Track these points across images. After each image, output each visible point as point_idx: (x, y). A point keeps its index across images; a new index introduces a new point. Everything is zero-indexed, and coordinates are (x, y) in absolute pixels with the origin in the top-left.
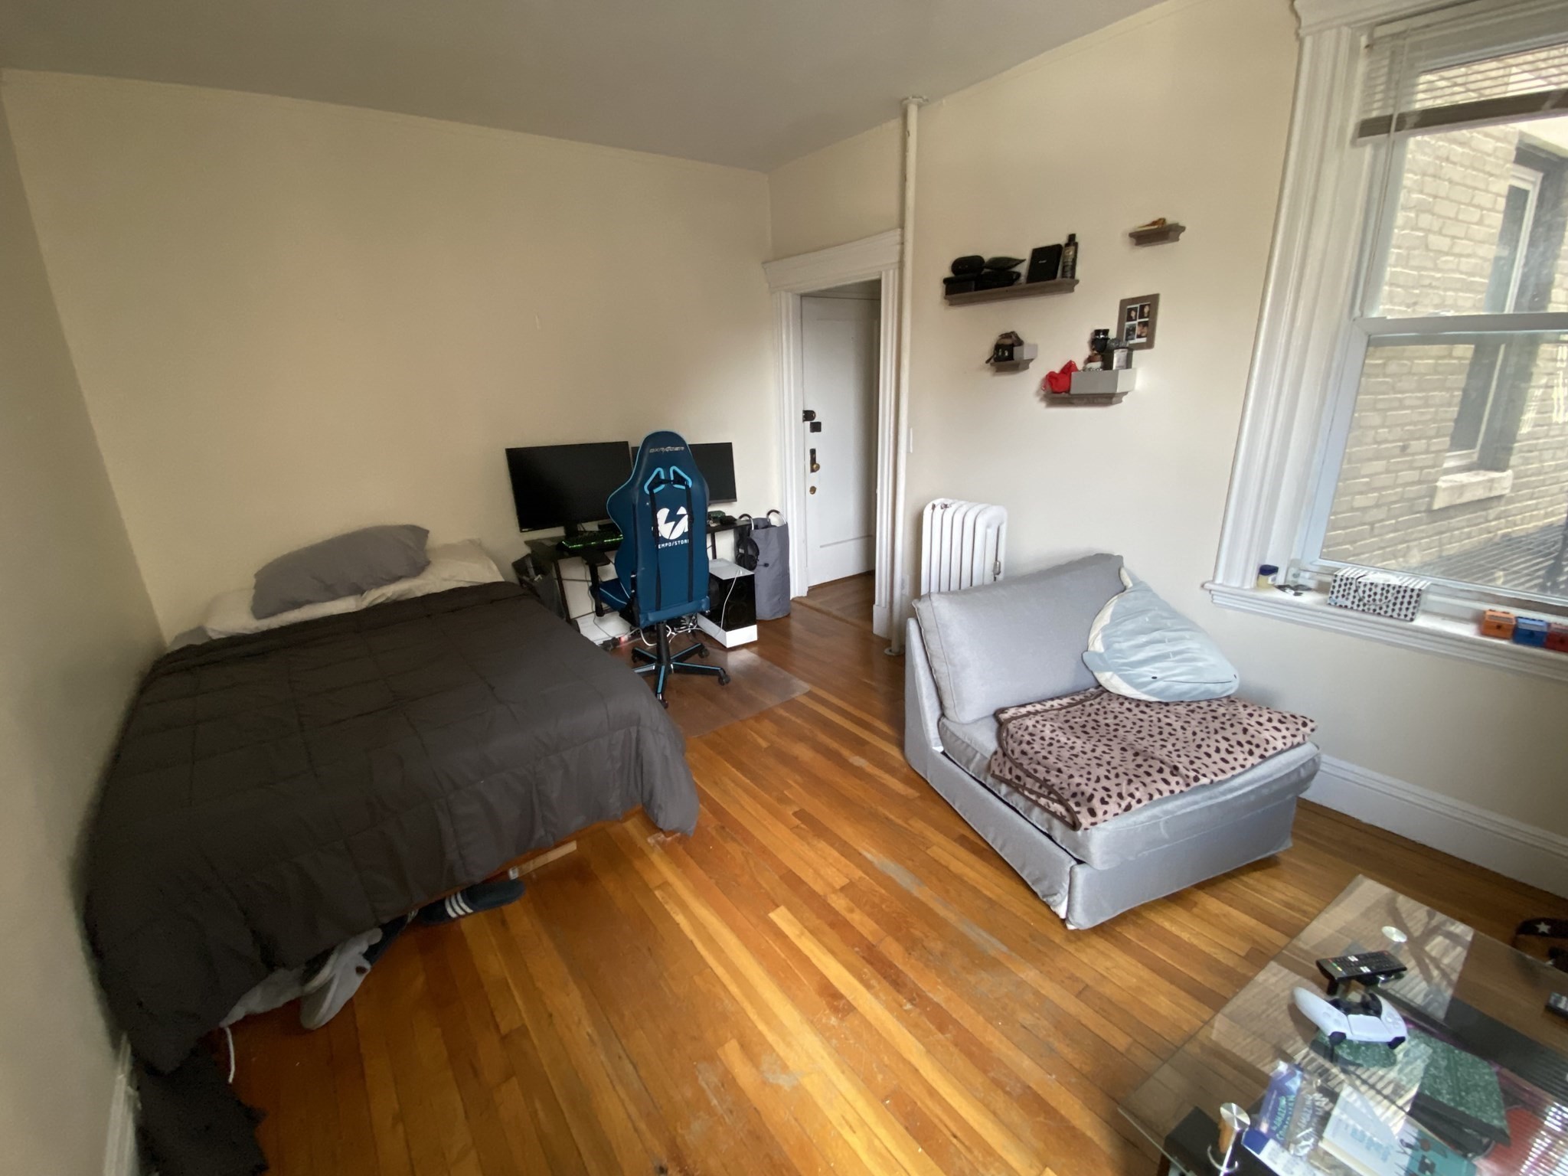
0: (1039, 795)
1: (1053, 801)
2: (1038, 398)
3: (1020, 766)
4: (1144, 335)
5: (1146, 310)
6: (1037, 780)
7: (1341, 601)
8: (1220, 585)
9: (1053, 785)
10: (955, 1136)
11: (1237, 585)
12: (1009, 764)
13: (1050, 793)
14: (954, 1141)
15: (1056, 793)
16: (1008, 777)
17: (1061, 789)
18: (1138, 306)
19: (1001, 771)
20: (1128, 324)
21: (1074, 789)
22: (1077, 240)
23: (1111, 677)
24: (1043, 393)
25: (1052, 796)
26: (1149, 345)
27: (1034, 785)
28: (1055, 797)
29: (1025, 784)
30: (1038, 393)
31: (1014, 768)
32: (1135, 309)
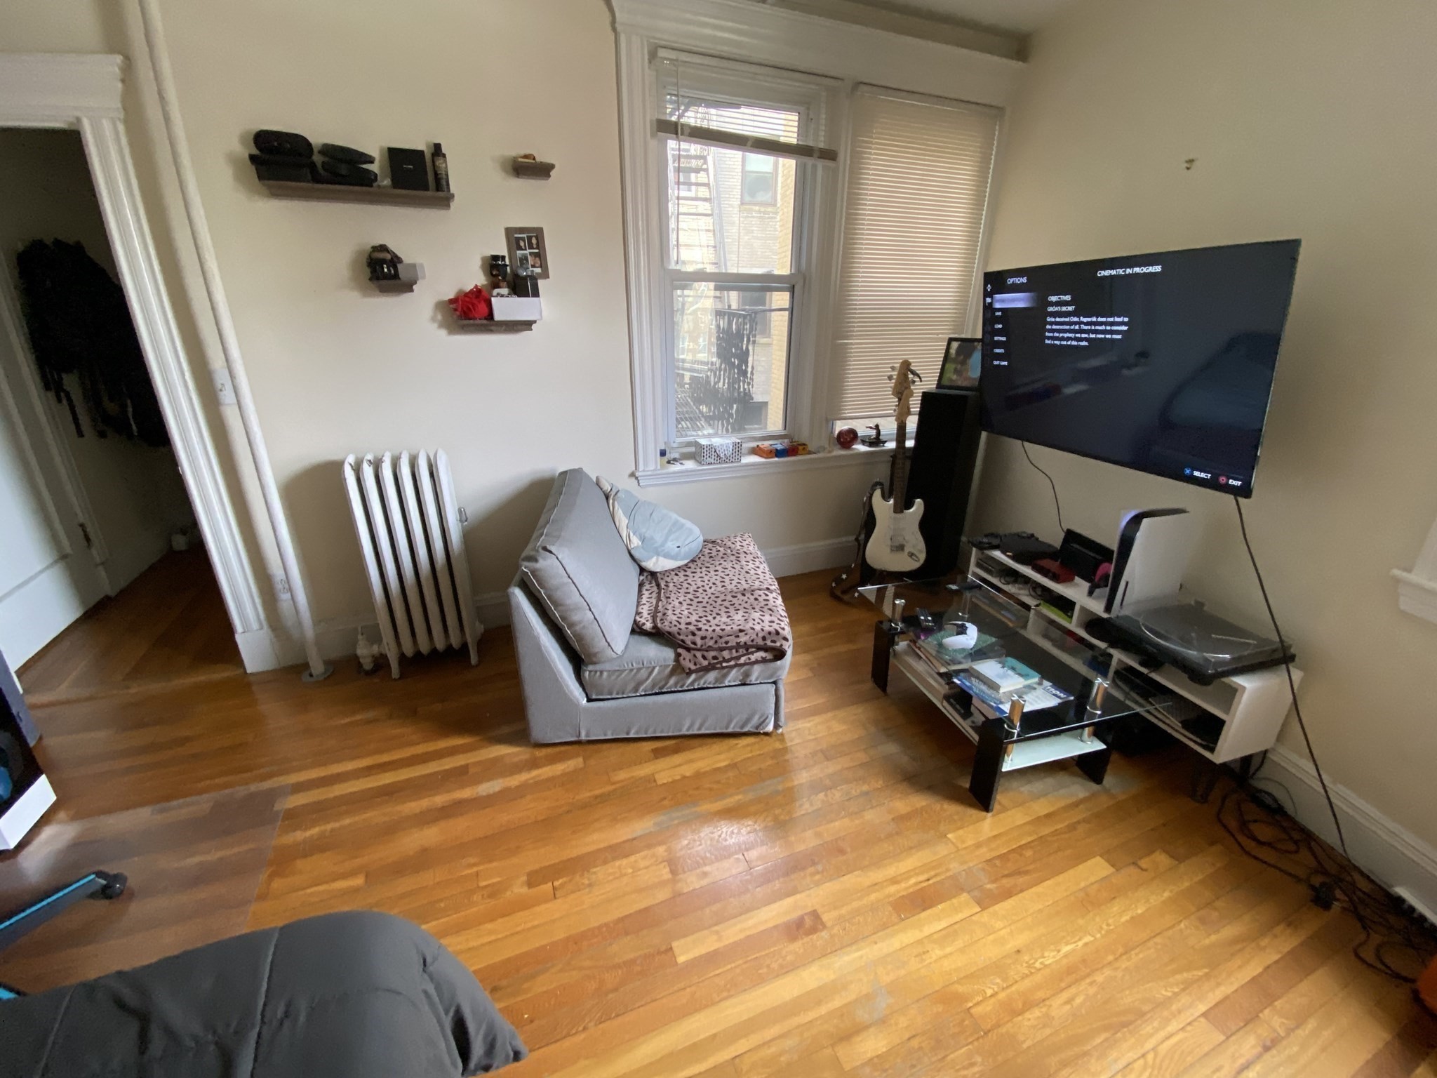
0: (738, 658)
1: (752, 653)
2: (436, 325)
3: (709, 649)
4: (537, 265)
5: (534, 241)
6: (730, 649)
7: (709, 460)
8: (644, 471)
9: (745, 643)
10: (928, 880)
11: (652, 468)
12: (699, 654)
13: (747, 650)
14: (931, 882)
15: (752, 647)
16: (705, 663)
17: (752, 641)
18: (525, 236)
19: (695, 664)
20: (519, 252)
21: (761, 635)
22: (444, 150)
23: (657, 560)
24: (439, 317)
25: (751, 650)
26: (545, 275)
27: (731, 653)
28: (753, 650)
29: (724, 658)
30: (433, 319)
31: (705, 653)
32: (523, 239)
